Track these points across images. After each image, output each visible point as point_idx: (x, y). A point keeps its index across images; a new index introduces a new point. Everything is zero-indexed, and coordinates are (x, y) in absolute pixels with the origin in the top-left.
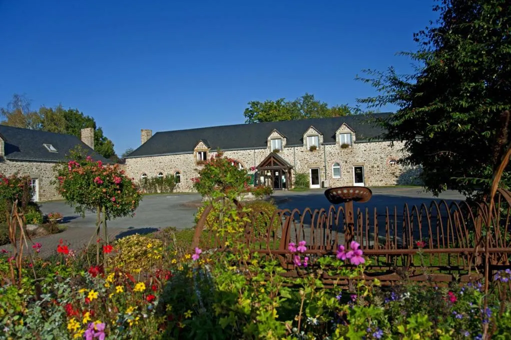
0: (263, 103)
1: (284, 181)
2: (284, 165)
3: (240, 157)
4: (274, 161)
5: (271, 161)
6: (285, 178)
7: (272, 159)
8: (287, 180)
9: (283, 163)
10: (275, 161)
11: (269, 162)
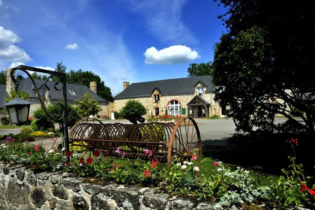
0: (199, 64)
1: (204, 112)
2: (204, 103)
3: (178, 98)
4: (197, 101)
5: (196, 101)
6: (204, 111)
7: (197, 99)
8: (205, 112)
9: (203, 101)
10: (199, 101)
11: (194, 101)
